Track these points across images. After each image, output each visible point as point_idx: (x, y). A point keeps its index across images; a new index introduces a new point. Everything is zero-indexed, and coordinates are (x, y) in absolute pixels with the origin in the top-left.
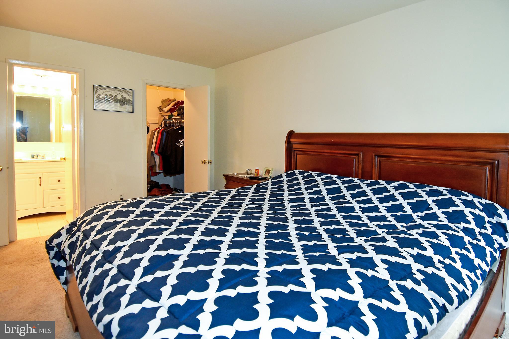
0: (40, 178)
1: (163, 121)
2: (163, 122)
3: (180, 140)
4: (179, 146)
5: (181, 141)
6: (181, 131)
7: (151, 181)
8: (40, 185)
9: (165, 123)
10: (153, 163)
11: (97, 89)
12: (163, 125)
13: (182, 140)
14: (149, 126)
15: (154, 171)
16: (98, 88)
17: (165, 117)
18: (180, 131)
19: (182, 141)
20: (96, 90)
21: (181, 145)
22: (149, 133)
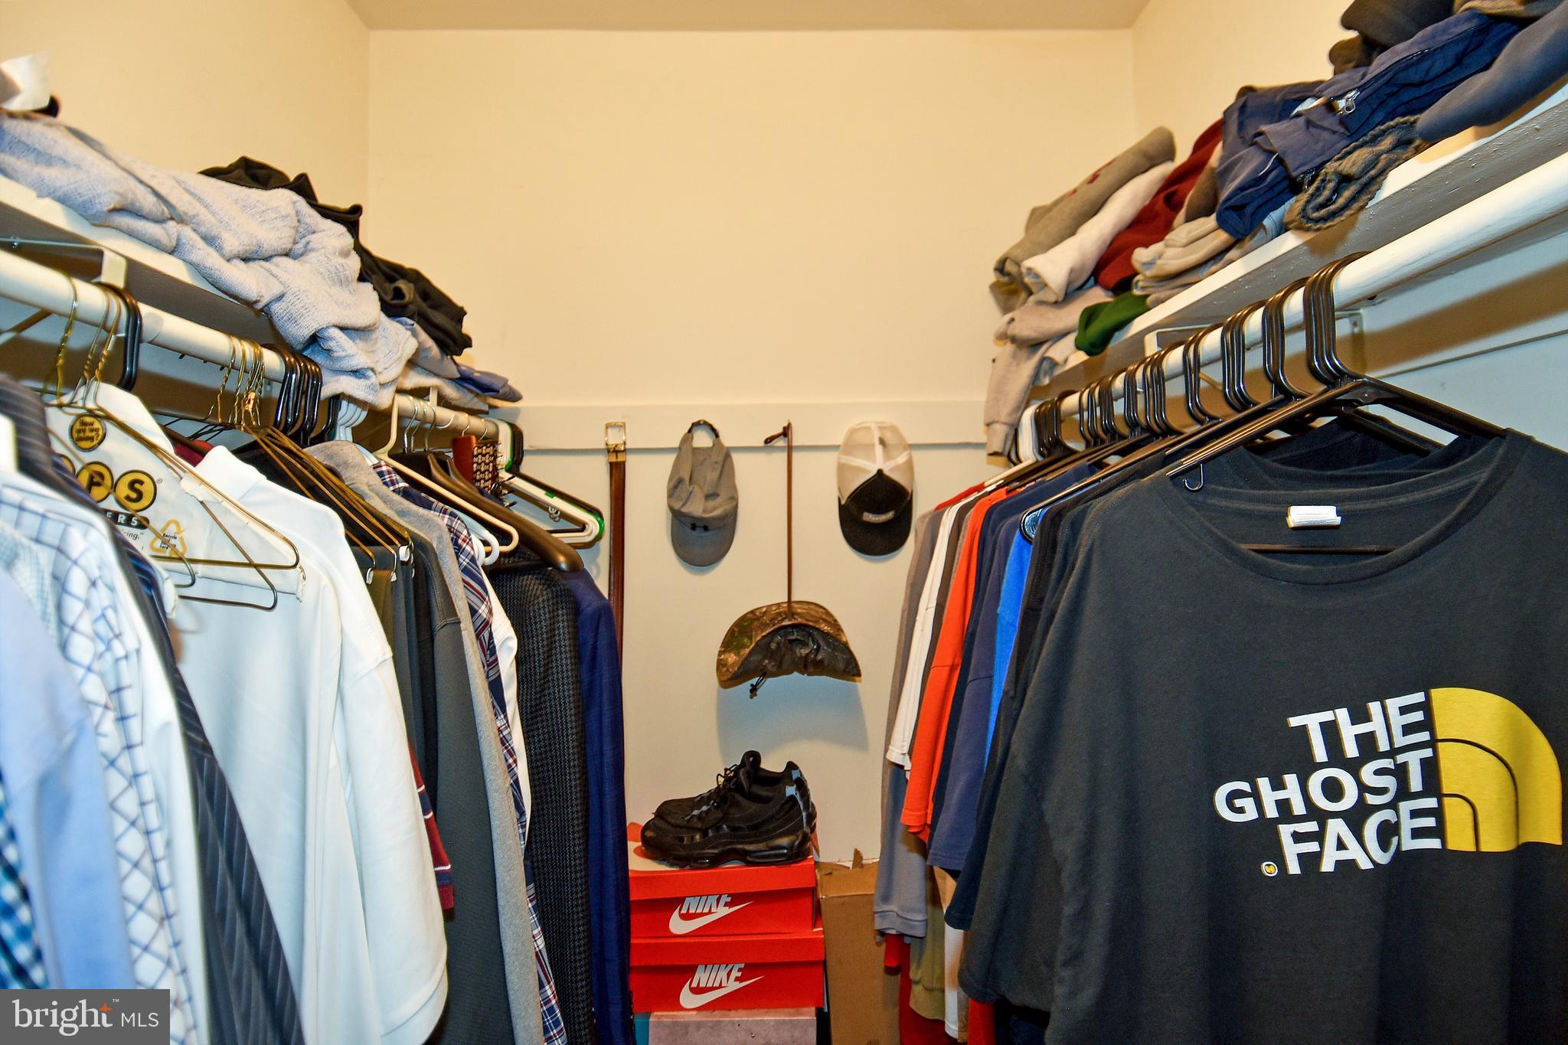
1: (1027, 406)
2: (1029, 413)
3: (1312, 722)
4: (1292, 852)
5: (1330, 731)
6: (1327, 514)
9: (1048, 423)
12: (1028, 451)
13: (1360, 716)
14: (909, 466)
17: (1043, 359)
18: (1299, 515)
19: (1366, 742)
21: (1336, 828)
22: (910, 547)
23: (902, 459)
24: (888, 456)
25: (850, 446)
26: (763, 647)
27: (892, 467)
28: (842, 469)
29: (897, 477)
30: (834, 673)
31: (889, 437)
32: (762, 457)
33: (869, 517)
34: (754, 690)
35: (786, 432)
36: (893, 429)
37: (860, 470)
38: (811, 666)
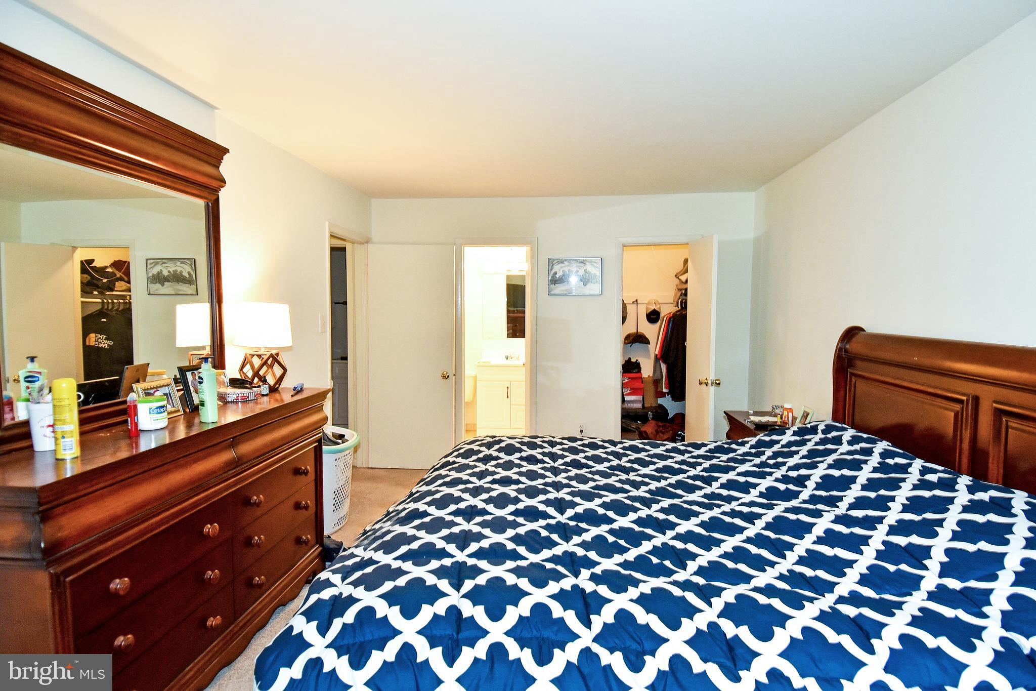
0: (508, 388)
2: (681, 300)
7: (657, 405)
8: (508, 397)
10: (658, 376)
11: (553, 265)
12: (680, 307)
14: (660, 307)
15: (659, 389)
16: (554, 263)
20: (551, 265)
22: (660, 321)
23: (658, 306)
24: (656, 306)
25: (648, 304)
26: (633, 339)
27: (657, 308)
28: (647, 308)
29: (657, 310)
30: (645, 343)
31: (656, 302)
32: (632, 305)
33: (652, 316)
34: (631, 346)
35: (637, 301)
36: (657, 301)
37: (651, 309)
38: (641, 342)
